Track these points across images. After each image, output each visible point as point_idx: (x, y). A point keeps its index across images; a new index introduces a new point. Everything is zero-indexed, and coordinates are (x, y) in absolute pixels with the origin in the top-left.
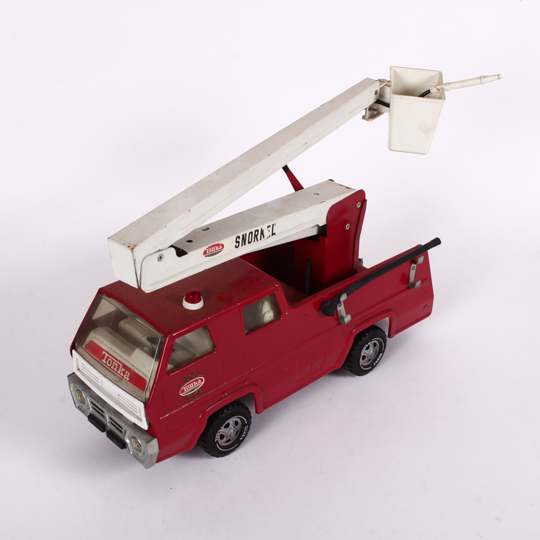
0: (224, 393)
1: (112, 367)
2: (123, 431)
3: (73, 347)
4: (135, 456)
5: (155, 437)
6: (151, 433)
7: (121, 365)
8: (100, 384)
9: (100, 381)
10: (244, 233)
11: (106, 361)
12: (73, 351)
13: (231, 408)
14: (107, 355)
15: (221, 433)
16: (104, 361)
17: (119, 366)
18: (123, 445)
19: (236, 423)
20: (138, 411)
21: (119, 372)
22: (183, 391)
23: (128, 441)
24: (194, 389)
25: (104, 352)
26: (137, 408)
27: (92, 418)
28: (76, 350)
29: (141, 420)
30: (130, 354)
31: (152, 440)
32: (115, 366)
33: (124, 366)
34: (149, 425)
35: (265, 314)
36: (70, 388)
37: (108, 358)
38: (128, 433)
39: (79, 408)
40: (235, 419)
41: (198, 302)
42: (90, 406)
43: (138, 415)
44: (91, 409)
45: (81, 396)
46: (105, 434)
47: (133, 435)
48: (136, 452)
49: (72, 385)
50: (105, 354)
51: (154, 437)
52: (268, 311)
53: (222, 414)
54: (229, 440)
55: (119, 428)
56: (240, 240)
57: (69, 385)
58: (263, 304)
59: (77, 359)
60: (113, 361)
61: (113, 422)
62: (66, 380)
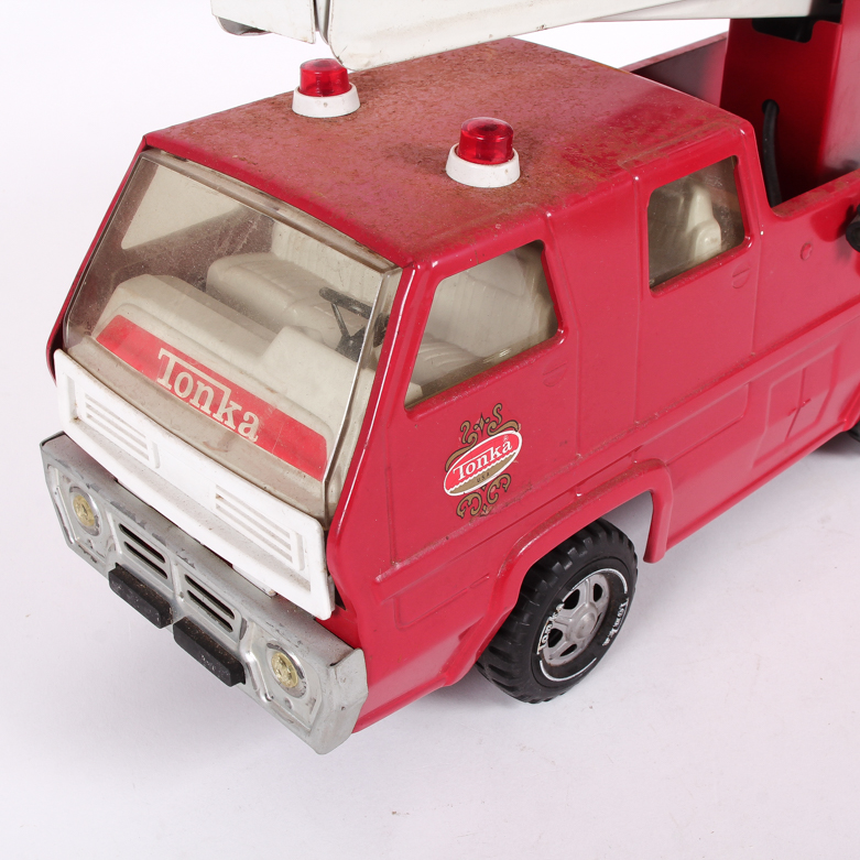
0: (572, 491)
1: (195, 401)
2: (236, 624)
3: (57, 342)
4: (280, 711)
5: (354, 647)
6: (342, 628)
7: (227, 392)
8: (151, 464)
9: (149, 452)
11: (172, 381)
12: (58, 354)
13: (587, 541)
14: (173, 359)
15: (555, 626)
16: (164, 382)
17: (218, 394)
18: (233, 671)
19: (597, 591)
20: (294, 553)
21: (218, 416)
22: (455, 480)
23: (249, 657)
24: (488, 474)
25: (163, 352)
26: (293, 541)
27: (123, 580)
28: (66, 351)
29: (305, 584)
30: (256, 352)
31: (345, 655)
32: (205, 394)
33: (239, 394)
34: (338, 600)
35: (695, 231)
36: (49, 484)
37: (178, 369)
38: (251, 631)
39: (82, 550)
40: (596, 578)
41: (505, 161)
42: (119, 539)
43: (295, 566)
44: (121, 550)
45: (87, 509)
46: (168, 632)
47: (273, 639)
48: (281, 694)
49: (56, 473)
50: (166, 359)
51: (354, 644)
52: (705, 224)
53: (563, 563)
54: (573, 648)
55: (222, 612)
57: (47, 473)
58: (689, 197)
59: (70, 382)
60: (196, 378)
61: (199, 594)
62: (36, 457)
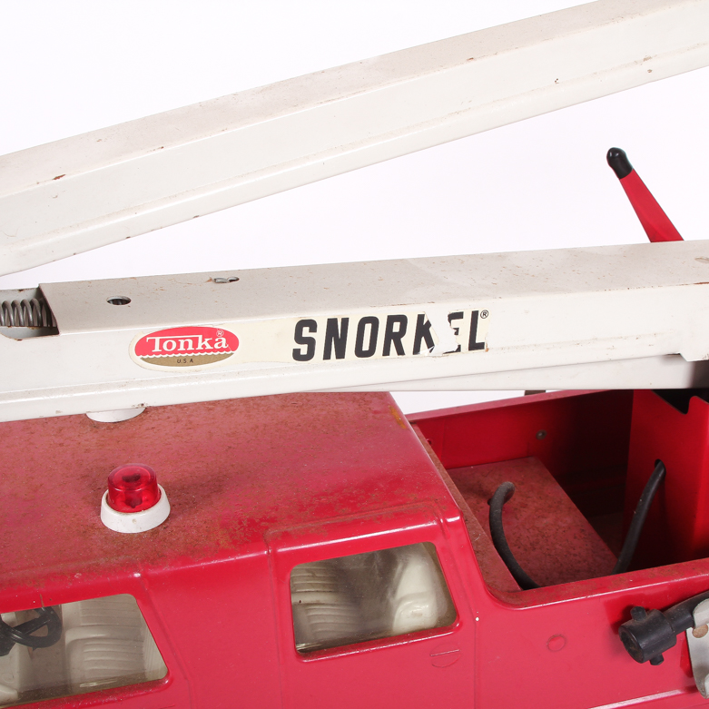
10: (339, 315)
35: (402, 600)
52: (420, 595)
56: (320, 337)
